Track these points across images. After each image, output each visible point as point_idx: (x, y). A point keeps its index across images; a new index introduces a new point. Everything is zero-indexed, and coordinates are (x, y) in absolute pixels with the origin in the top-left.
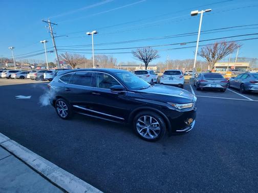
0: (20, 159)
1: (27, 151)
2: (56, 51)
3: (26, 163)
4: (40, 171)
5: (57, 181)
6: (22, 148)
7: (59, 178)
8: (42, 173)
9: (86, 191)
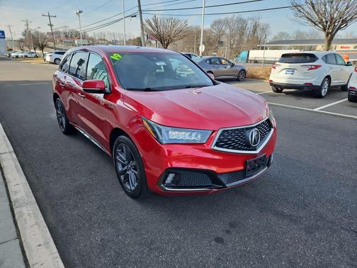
0: (4, 179)
1: (18, 171)
2: (141, 13)
3: (6, 186)
4: (12, 200)
5: (21, 218)
6: (16, 166)
7: (25, 216)
8: (13, 204)
9: (40, 245)
